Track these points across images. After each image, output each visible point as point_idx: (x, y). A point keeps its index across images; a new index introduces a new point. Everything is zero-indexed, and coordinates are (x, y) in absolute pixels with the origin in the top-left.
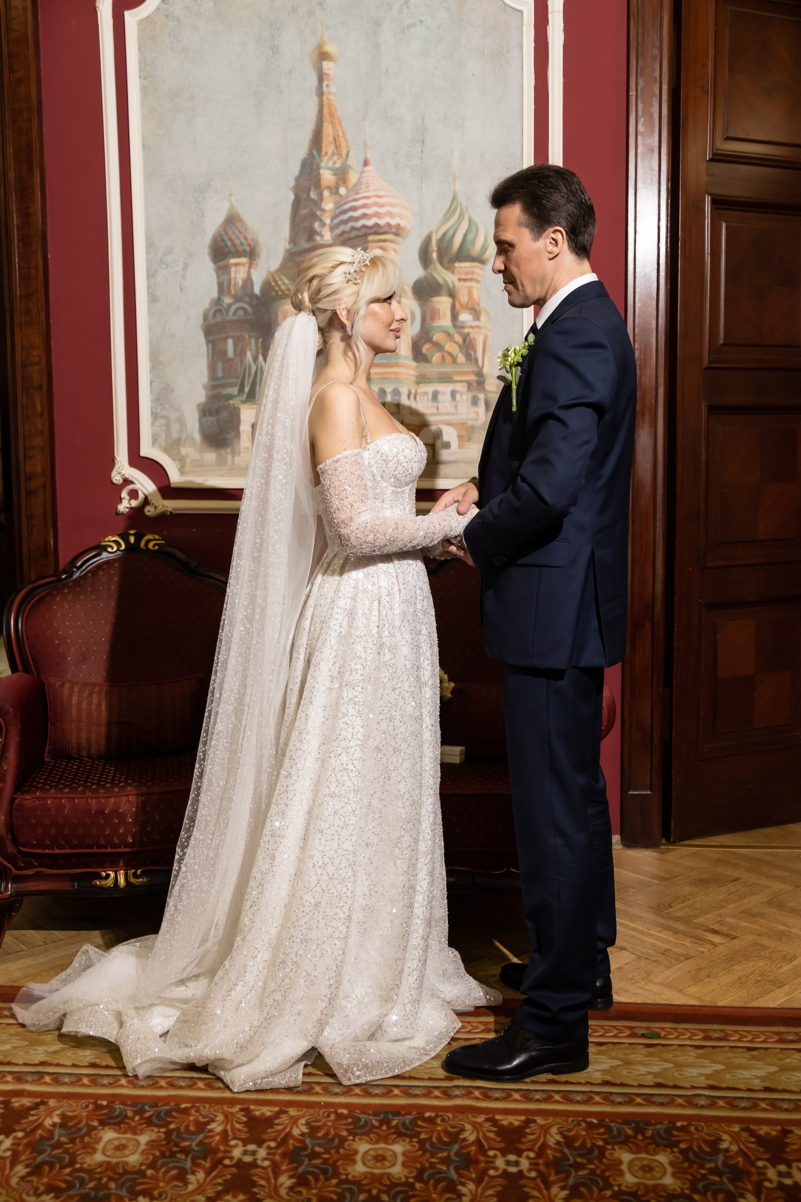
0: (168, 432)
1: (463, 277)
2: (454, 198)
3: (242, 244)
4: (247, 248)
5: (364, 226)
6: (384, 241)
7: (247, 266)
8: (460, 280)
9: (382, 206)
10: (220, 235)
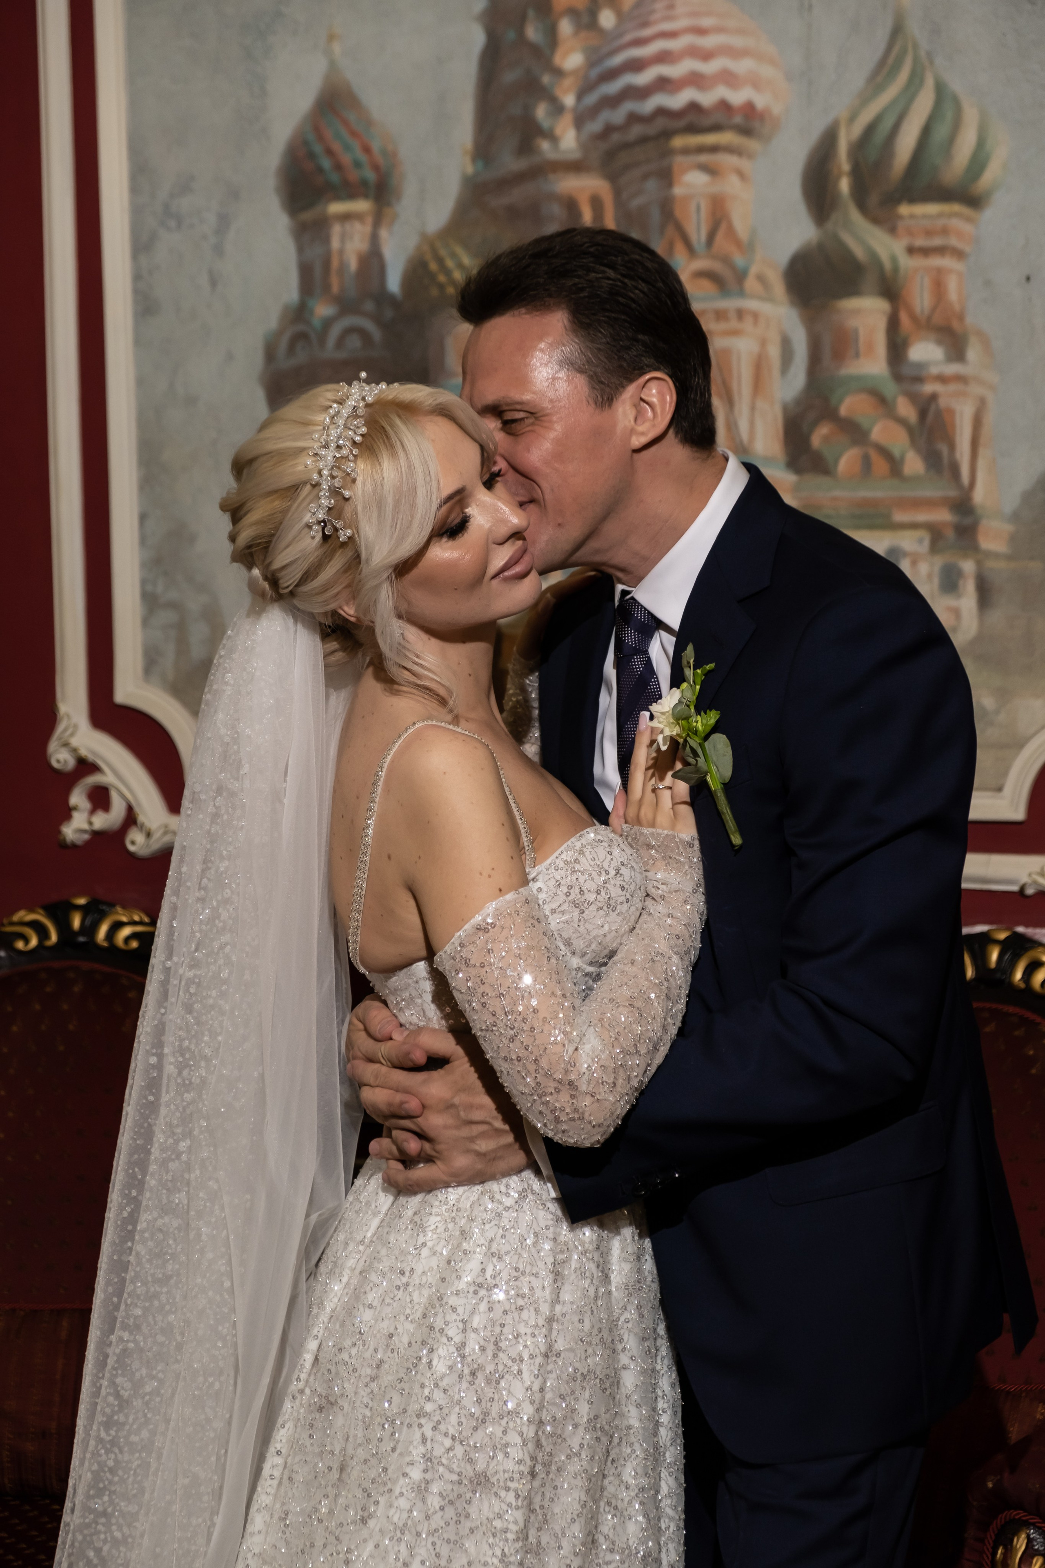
0: (182, 644)
1: (920, 242)
2: (897, 31)
3: (357, 165)
4: (370, 175)
5: (662, 112)
6: (714, 149)
7: (369, 220)
8: (911, 250)
9: (706, 55)
10: (306, 143)
